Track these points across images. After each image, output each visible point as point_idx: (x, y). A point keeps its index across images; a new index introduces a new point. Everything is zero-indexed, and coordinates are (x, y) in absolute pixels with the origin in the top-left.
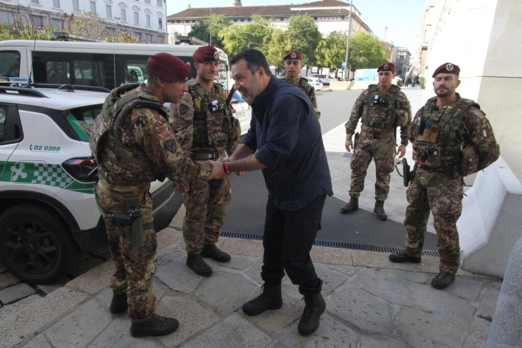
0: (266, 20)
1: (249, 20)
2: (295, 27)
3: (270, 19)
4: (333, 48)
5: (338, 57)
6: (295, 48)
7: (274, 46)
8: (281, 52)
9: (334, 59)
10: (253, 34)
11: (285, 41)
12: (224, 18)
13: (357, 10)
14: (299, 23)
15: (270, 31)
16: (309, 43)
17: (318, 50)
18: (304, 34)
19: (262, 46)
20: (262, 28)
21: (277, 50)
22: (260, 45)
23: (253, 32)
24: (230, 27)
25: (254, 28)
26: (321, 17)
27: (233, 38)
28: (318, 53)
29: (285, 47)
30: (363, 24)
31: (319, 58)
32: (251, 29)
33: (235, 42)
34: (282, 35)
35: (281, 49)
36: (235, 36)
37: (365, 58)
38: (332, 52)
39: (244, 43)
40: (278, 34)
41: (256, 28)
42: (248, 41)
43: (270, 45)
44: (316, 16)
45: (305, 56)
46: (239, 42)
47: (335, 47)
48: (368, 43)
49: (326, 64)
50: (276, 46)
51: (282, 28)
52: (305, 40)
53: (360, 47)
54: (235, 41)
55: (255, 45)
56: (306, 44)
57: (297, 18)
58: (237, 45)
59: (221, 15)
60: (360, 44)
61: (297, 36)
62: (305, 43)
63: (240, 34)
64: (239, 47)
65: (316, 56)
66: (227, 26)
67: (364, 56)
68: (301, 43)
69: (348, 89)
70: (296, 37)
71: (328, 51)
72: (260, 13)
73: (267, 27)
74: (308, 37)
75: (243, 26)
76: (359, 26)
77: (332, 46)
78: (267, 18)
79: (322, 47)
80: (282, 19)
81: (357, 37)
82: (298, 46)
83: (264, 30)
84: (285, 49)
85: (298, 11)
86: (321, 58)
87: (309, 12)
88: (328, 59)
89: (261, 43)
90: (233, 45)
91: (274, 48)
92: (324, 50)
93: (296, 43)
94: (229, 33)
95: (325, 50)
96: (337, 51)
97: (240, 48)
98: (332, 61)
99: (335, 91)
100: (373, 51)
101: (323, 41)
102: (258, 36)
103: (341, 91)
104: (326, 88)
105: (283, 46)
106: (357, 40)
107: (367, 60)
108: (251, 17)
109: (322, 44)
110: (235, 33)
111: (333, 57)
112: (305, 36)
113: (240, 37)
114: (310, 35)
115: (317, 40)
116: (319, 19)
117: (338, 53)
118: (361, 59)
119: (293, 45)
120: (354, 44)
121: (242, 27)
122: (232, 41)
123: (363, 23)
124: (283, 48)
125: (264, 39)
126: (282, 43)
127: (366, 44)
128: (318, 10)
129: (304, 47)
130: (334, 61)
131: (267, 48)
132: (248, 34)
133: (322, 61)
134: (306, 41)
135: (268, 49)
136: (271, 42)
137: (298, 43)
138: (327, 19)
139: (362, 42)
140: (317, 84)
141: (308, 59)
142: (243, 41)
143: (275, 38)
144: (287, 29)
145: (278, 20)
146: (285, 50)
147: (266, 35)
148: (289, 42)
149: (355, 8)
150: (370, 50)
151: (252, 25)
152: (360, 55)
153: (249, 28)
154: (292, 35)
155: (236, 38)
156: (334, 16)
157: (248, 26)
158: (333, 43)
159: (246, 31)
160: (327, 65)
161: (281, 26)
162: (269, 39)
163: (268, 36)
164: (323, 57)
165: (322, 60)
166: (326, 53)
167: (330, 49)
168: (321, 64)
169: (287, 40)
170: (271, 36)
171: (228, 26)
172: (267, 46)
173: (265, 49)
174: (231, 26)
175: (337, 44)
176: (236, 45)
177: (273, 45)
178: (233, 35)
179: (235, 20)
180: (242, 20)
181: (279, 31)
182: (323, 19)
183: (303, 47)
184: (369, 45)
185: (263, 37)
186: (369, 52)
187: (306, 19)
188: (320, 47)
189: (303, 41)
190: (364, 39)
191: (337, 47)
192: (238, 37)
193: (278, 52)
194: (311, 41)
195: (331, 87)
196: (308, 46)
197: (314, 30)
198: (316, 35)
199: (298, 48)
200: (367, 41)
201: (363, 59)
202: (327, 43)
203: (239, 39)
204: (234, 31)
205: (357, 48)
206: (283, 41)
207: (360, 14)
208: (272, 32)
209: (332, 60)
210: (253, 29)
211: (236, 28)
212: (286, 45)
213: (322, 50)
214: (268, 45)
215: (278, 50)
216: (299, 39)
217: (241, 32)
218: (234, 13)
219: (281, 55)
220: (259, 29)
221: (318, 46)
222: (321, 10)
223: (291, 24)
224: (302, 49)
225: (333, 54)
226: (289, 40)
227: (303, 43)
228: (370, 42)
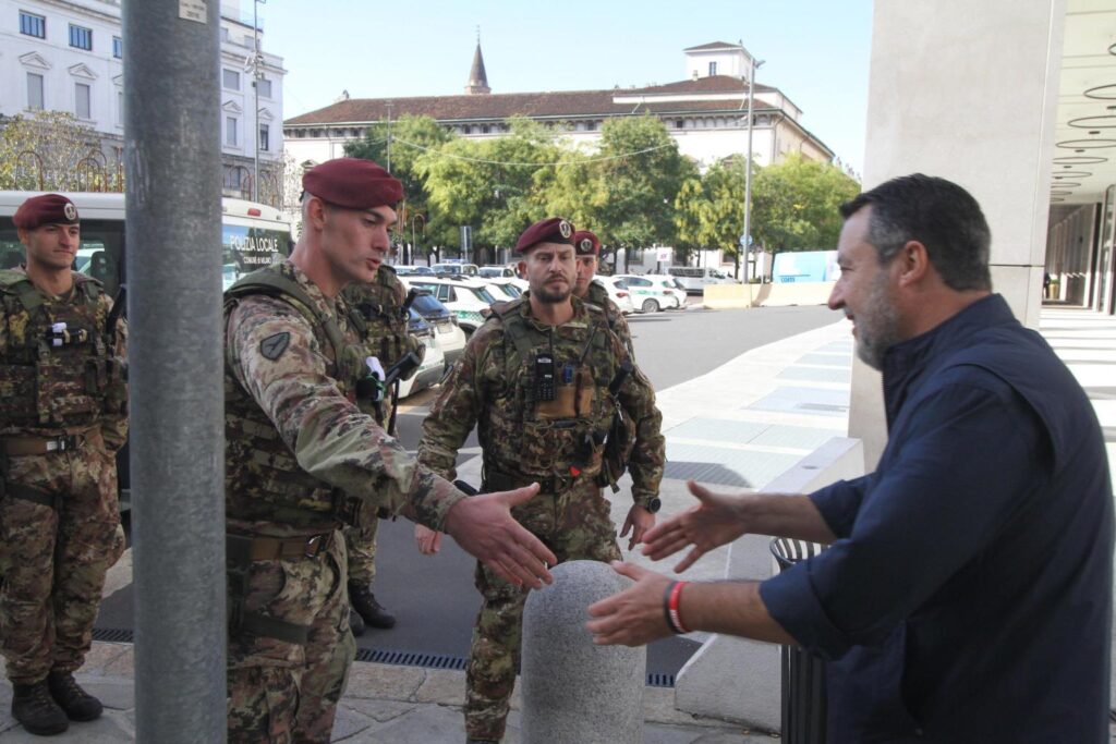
0: (548, 127)
1: (505, 127)
2: (617, 147)
3: (556, 127)
4: (720, 198)
5: (733, 221)
6: (617, 200)
7: (561, 195)
8: (582, 209)
9: (724, 227)
10: (507, 165)
11: (592, 181)
12: (433, 125)
13: (789, 101)
14: (628, 135)
15: (551, 157)
16: (654, 187)
17: (681, 203)
18: (641, 161)
19: (530, 194)
20: (531, 148)
21: (569, 205)
22: (526, 192)
23: (507, 159)
24: (446, 145)
25: (508, 149)
26: (694, 120)
27: (452, 175)
28: (681, 211)
29: (592, 198)
30: (807, 137)
31: (684, 224)
32: (500, 152)
33: (459, 186)
34: (584, 167)
35: (581, 203)
36: (458, 170)
37: (808, 224)
38: (718, 208)
39: (482, 188)
40: (572, 163)
41: (513, 150)
42: (492, 183)
43: (551, 192)
44: (681, 117)
45: (645, 219)
46: (468, 186)
47: (727, 195)
48: (816, 184)
49: (702, 239)
50: (568, 195)
51: (583, 149)
52: (644, 178)
53: (793, 197)
54: (459, 181)
55: (510, 191)
56: (646, 189)
57: (621, 123)
58: (464, 192)
59: (425, 117)
60: (792, 189)
61: (626, 167)
62: (646, 185)
63: (471, 164)
64: (468, 196)
65: (674, 219)
66: (438, 142)
67: (806, 219)
68: (634, 187)
69: (755, 305)
70: (622, 170)
71: (706, 205)
72: (534, 111)
73: (546, 146)
74: (654, 171)
75: (481, 143)
76: (797, 141)
77: (717, 194)
78: (550, 123)
79: (689, 197)
80: (591, 125)
81: (784, 169)
82: (627, 193)
83: (535, 154)
84: (591, 202)
85: (633, 105)
86: (688, 224)
87: (655, 108)
88: (707, 228)
89: (528, 188)
90: (451, 193)
91: (561, 200)
92: (696, 205)
93: (621, 187)
94: (443, 163)
95: (700, 205)
96: (730, 207)
97: (471, 200)
98: (720, 233)
99: (718, 311)
100: (829, 205)
101: (693, 181)
102: (518, 169)
103: (733, 311)
104: (696, 304)
105: (585, 193)
106: (784, 177)
107: (814, 228)
108: (507, 120)
109: (692, 189)
110: (458, 163)
111: (720, 222)
112: (644, 168)
113: (471, 171)
114: (657, 165)
115: (677, 178)
116: (689, 124)
117: (734, 211)
118: (798, 228)
119: (612, 193)
120: (777, 187)
121: (477, 147)
122: (449, 183)
123: (808, 133)
124: (586, 198)
125: (537, 176)
126: (582, 186)
127: (811, 187)
128: (686, 103)
129: (643, 195)
130: (724, 232)
131: (543, 201)
132: (493, 166)
133: (692, 233)
134: (647, 181)
135: (546, 203)
136: (555, 183)
137: (627, 185)
138: (710, 124)
139: (799, 183)
140: (666, 293)
141: (653, 228)
142: (480, 181)
143: (564, 177)
144: (598, 151)
145: (581, 128)
146: (592, 206)
147: (541, 167)
148: (601, 183)
149: (784, 97)
150: (822, 202)
151: (503, 142)
152: (798, 216)
153: (496, 150)
154: (610, 165)
155: (461, 173)
156: (718, 117)
157: (492, 143)
158: (720, 186)
159: (488, 157)
160: (707, 243)
161: (584, 144)
162: (549, 178)
163: (545, 169)
164: (693, 222)
165: (691, 229)
166: (702, 210)
167: (712, 201)
168: (691, 241)
169: (597, 179)
170: (553, 168)
171: (442, 144)
172: (544, 195)
173: (539, 204)
174: (450, 143)
175: (730, 189)
176: (460, 192)
177: (559, 191)
178: (453, 167)
179: (467, 130)
180: (486, 129)
181: (574, 155)
182: (700, 124)
183: (640, 197)
184: (817, 190)
185: (533, 172)
186: (819, 207)
187: (647, 124)
188: (687, 195)
189: (636, 181)
190: (803, 176)
191: (732, 196)
192: (465, 171)
193: (573, 211)
194: (662, 181)
195: (707, 301)
196: (650, 195)
197: (668, 154)
198: (674, 166)
199: (627, 199)
200: (811, 179)
201: (803, 227)
202: (704, 185)
203: (468, 178)
204: (456, 157)
205: (784, 198)
206: (585, 181)
207: (798, 111)
208: (557, 158)
209: (719, 230)
210: (505, 151)
211: (459, 149)
212: (594, 191)
213: (690, 203)
214: (547, 191)
215: (574, 204)
216: (631, 177)
217: (473, 160)
218: (464, 110)
219: (580, 218)
220: (522, 152)
221: (679, 194)
222: (692, 102)
223: (608, 138)
224: (636, 202)
225: (721, 215)
226: (602, 179)
227: (640, 185)
228: (822, 182)
